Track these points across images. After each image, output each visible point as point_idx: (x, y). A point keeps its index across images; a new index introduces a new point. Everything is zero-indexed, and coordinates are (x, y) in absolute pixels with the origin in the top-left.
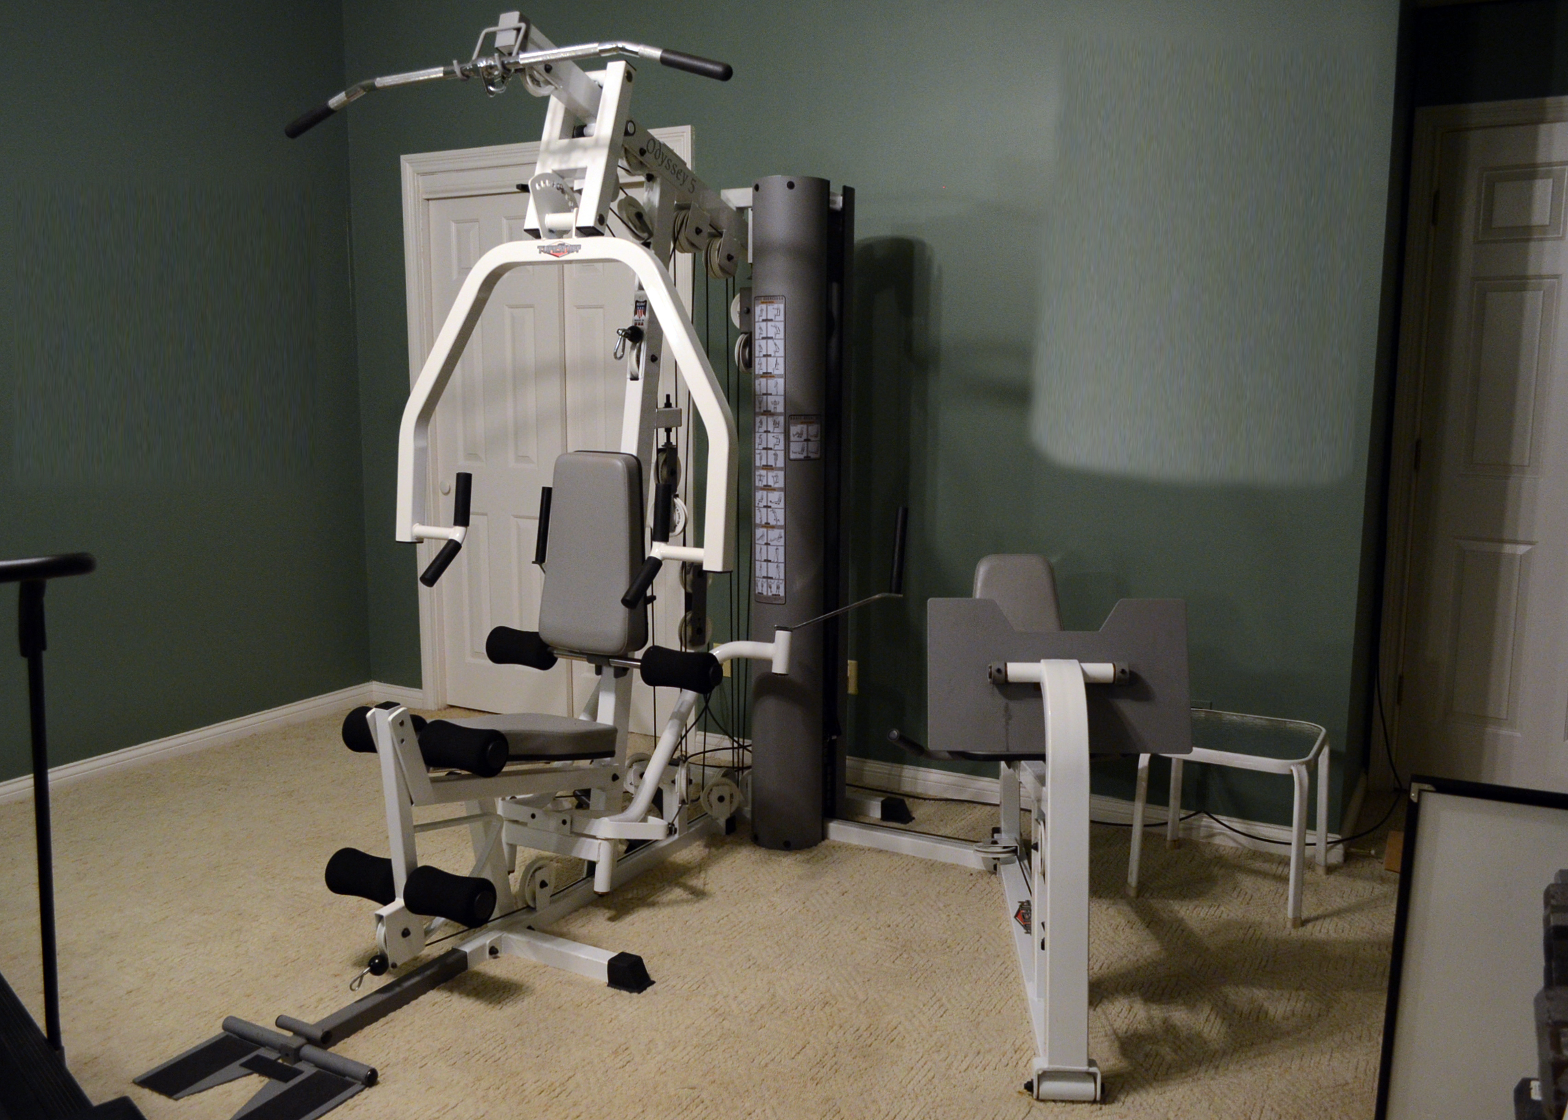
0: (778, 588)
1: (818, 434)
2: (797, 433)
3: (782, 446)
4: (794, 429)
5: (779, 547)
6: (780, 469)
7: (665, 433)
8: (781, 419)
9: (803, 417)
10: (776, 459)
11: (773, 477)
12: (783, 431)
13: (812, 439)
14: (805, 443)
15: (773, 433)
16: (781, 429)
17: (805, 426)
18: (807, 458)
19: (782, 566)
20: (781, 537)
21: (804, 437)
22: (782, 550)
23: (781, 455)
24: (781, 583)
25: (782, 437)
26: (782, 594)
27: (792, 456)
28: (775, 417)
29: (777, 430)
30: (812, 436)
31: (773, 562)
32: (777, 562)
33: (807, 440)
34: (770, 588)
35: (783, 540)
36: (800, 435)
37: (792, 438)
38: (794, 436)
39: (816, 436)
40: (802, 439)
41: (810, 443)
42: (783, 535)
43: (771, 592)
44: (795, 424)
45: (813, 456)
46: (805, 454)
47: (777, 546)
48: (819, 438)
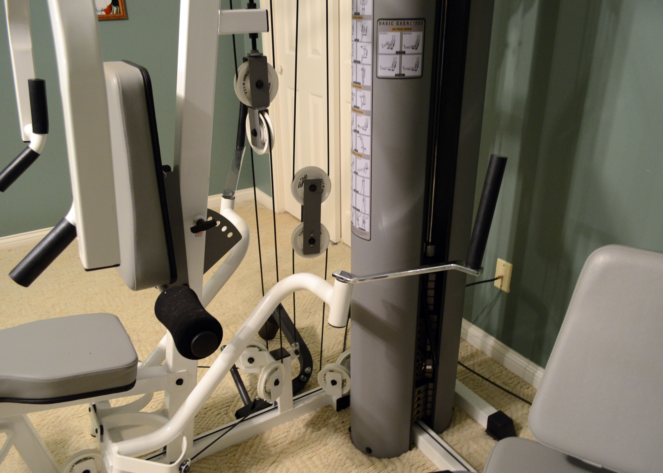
0: (364, 222)
1: (417, 44)
2: (387, 44)
3: (368, 60)
4: (384, 38)
5: (365, 179)
6: (366, 88)
7: (251, 40)
8: (369, 24)
9: (395, 22)
10: (363, 77)
11: (361, 97)
12: (370, 40)
13: (407, 51)
14: (398, 56)
15: (361, 42)
16: (368, 38)
17: (397, 34)
18: (400, 76)
19: (368, 200)
20: (367, 169)
21: (397, 48)
22: (368, 182)
23: (368, 70)
24: (367, 218)
25: (369, 48)
26: (368, 230)
27: (381, 73)
28: (364, 21)
29: (365, 39)
30: (408, 48)
31: (360, 194)
32: (363, 195)
33: (401, 53)
34: (358, 220)
35: (369, 171)
36: (391, 46)
37: (381, 50)
38: (383, 46)
39: (415, 47)
40: (394, 51)
41: (403, 56)
42: (369, 166)
43: (358, 224)
44: (385, 31)
45: (408, 73)
46: (397, 71)
47: (364, 177)
48: (420, 49)
